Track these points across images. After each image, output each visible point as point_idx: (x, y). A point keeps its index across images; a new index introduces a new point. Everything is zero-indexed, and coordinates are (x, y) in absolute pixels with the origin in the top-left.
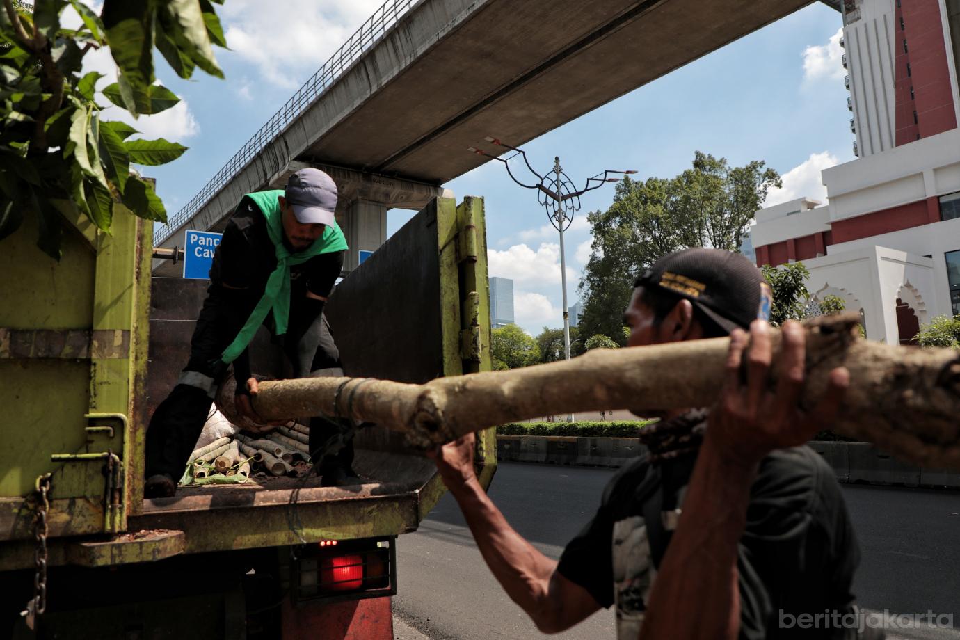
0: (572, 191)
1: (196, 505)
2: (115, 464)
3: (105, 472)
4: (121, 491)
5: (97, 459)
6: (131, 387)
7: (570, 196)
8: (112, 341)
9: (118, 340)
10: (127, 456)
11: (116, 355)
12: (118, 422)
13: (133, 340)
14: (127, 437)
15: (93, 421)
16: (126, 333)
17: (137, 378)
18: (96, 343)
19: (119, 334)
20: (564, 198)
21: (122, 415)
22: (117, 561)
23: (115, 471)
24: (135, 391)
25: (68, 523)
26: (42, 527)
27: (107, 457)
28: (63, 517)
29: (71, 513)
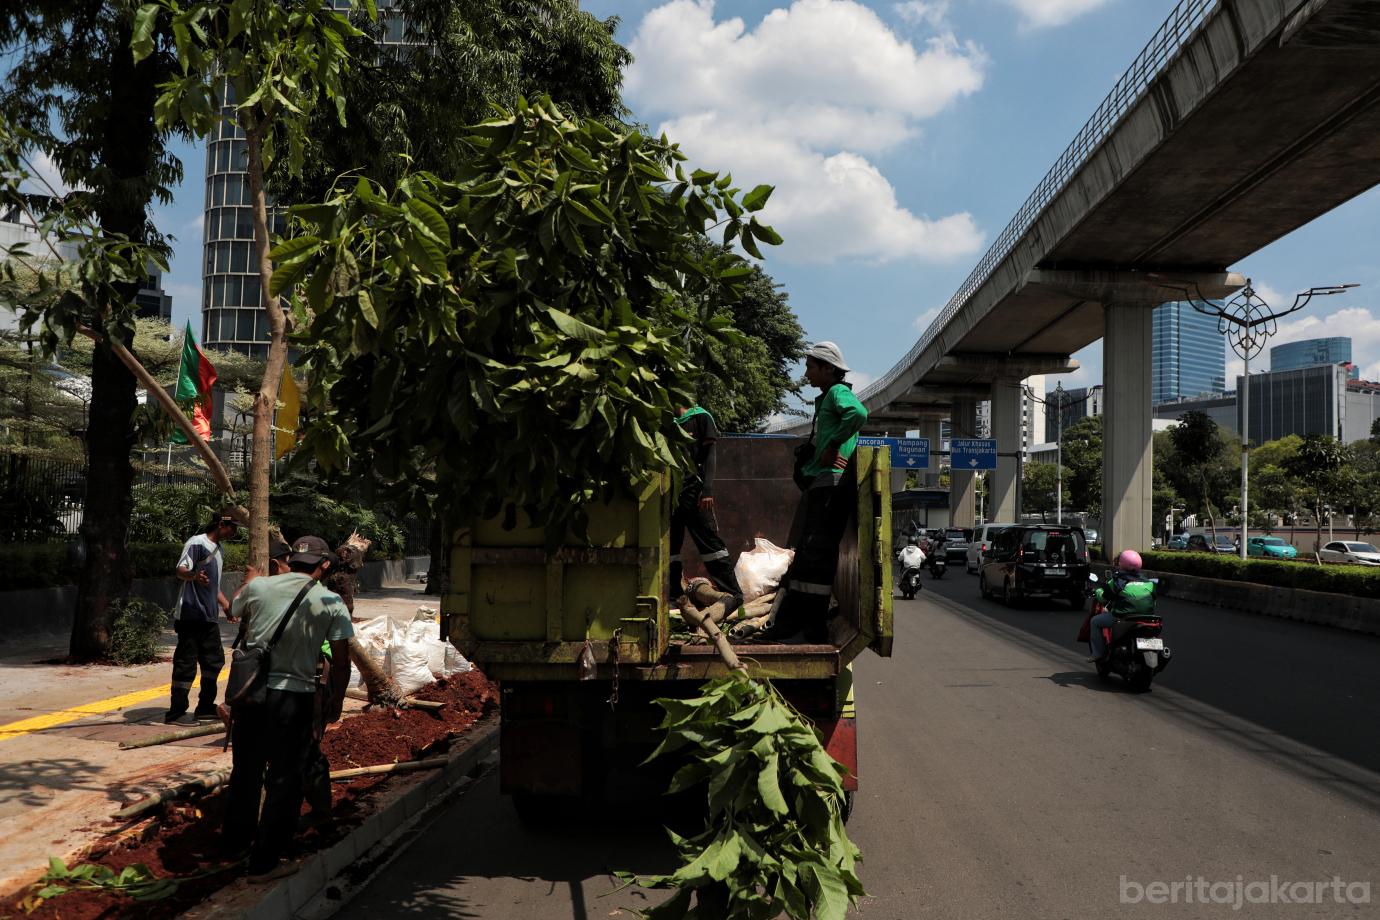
0: (1267, 314)
1: (699, 650)
2: (653, 625)
3: (648, 629)
4: (656, 640)
5: (643, 622)
6: (661, 580)
7: (1263, 320)
8: (649, 554)
9: (652, 554)
10: (659, 620)
11: (651, 562)
12: (653, 601)
13: (661, 552)
14: (659, 610)
15: (641, 601)
16: (657, 549)
17: (664, 574)
18: (641, 555)
19: (653, 550)
20: (1254, 323)
21: (656, 597)
22: (655, 678)
23: (653, 629)
24: (663, 582)
25: (629, 656)
26: (617, 657)
27: (648, 621)
28: (628, 653)
29: (631, 651)
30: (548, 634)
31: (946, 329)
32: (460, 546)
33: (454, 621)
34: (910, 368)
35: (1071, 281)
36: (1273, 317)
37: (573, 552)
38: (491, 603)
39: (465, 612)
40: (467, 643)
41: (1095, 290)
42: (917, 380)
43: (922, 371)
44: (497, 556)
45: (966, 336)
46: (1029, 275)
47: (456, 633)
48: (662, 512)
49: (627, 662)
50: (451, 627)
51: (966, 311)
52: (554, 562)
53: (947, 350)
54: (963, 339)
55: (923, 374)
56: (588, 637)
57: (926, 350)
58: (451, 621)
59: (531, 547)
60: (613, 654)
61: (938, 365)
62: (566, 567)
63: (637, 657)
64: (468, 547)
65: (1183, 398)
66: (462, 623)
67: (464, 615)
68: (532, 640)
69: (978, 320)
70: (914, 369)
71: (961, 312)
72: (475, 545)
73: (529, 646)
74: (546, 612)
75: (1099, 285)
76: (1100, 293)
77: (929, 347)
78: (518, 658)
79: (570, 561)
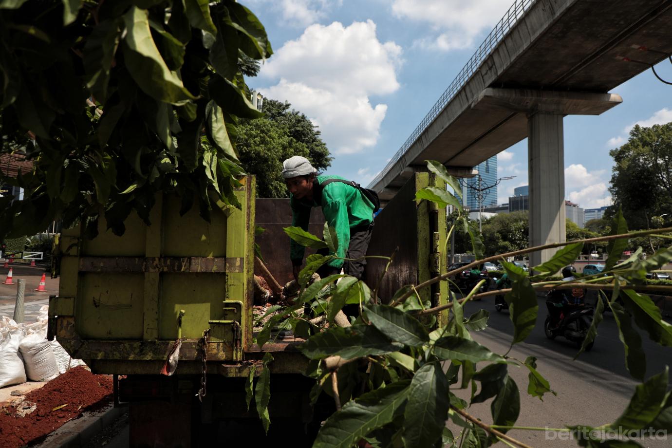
0: (486, 186)
2: (237, 326)
3: (233, 330)
4: (240, 340)
5: (229, 323)
6: (245, 287)
7: (485, 189)
8: (235, 264)
9: (238, 263)
10: (244, 322)
11: (237, 271)
12: (238, 305)
13: (245, 262)
14: (243, 313)
15: (227, 305)
16: (242, 259)
17: (248, 282)
18: (228, 265)
19: (238, 259)
20: (482, 190)
21: (241, 302)
23: (237, 331)
24: (248, 288)
25: (217, 354)
26: (205, 356)
27: (233, 323)
28: (215, 351)
29: (218, 350)
30: (145, 333)
31: (407, 153)
32: (69, 255)
33: (62, 322)
34: (382, 179)
35: (511, 96)
36: (488, 188)
37: (168, 262)
38: (96, 306)
39: (71, 314)
40: (72, 342)
41: (527, 103)
42: (386, 185)
43: (390, 180)
44: (102, 265)
45: (422, 152)
46: (484, 92)
47: (63, 333)
48: (248, 227)
49: (213, 359)
50: (59, 327)
51: (423, 138)
52: (151, 270)
53: (407, 165)
54: (420, 155)
55: (390, 181)
56: (180, 337)
57: (393, 167)
58: (59, 322)
59: (133, 257)
60: (201, 352)
61: (401, 173)
62: (162, 274)
63: (222, 355)
64: (76, 256)
65: (486, 206)
66: (68, 323)
67: (71, 317)
68: (132, 339)
69: (431, 141)
70: (385, 180)
71: (419, 139)
72: (83, 255)
73: (126, 345)
74: (144, 314)
75: (530, 99)
76: (530, 105)
77: (395, 165)
78: (117, 356)
79: (166, 269)
